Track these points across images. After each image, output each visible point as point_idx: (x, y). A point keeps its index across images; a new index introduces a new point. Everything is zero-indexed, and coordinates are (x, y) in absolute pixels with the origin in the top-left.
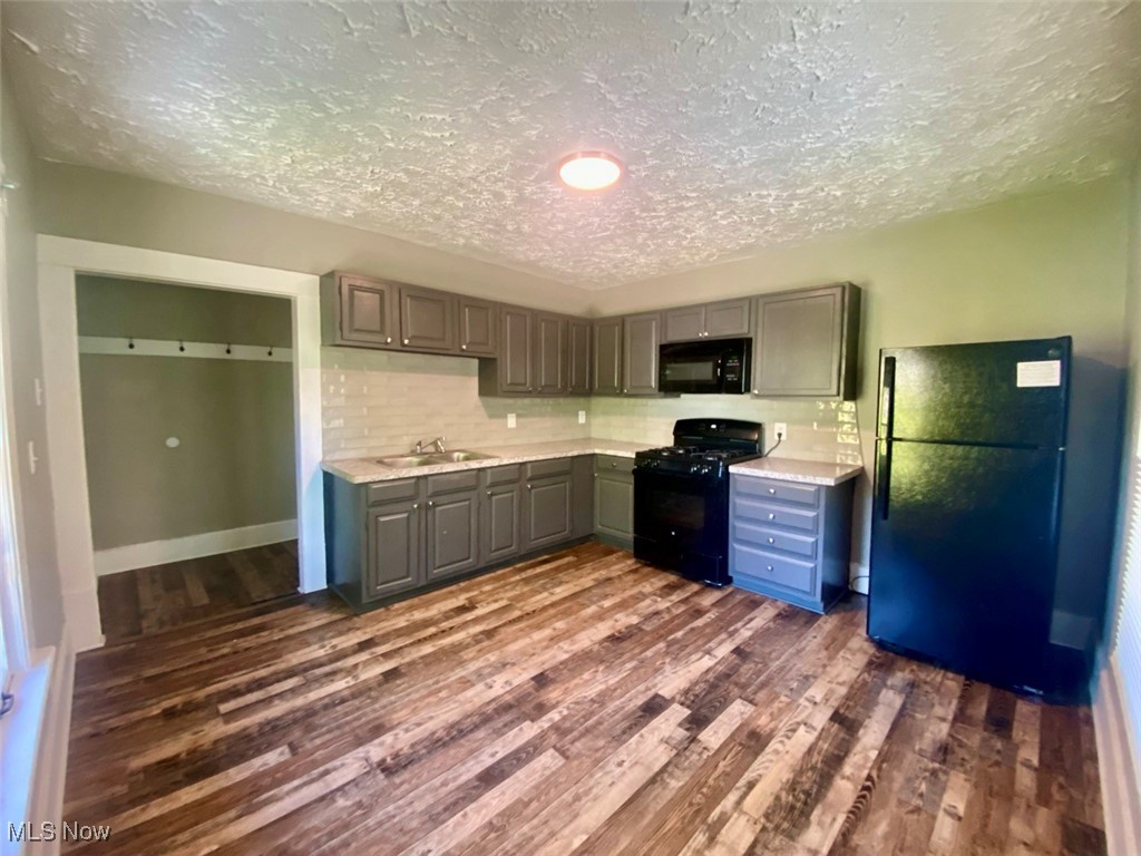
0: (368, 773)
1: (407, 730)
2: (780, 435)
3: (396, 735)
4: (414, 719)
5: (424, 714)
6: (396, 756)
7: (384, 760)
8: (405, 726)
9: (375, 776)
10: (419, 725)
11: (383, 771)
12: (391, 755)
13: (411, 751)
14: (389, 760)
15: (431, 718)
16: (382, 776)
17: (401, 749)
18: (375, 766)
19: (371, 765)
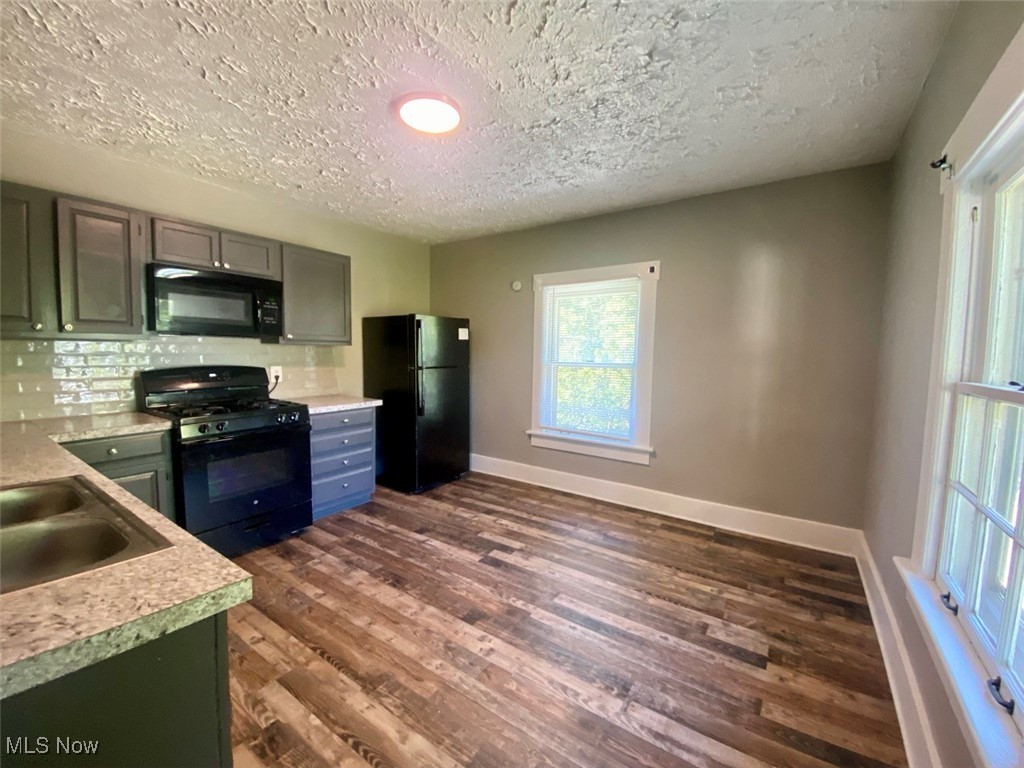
0: (637, 701)
1: (577, 694)
2: (277, 378)
3: (585, 701)
4: (560, 696)
5: (549, 690)
6: (609, 689)
7: (618, 696)
8: (572, 699)
9: (635, 694)
10: (565, 689)
11: (628, 690)
12: (609, 693)
13: (598, 680)
14: (615, 692)
15: (551, 682)
16: (633, 688)
17: (599, 688)
18: (627, 699)
19: (628, 703)
